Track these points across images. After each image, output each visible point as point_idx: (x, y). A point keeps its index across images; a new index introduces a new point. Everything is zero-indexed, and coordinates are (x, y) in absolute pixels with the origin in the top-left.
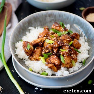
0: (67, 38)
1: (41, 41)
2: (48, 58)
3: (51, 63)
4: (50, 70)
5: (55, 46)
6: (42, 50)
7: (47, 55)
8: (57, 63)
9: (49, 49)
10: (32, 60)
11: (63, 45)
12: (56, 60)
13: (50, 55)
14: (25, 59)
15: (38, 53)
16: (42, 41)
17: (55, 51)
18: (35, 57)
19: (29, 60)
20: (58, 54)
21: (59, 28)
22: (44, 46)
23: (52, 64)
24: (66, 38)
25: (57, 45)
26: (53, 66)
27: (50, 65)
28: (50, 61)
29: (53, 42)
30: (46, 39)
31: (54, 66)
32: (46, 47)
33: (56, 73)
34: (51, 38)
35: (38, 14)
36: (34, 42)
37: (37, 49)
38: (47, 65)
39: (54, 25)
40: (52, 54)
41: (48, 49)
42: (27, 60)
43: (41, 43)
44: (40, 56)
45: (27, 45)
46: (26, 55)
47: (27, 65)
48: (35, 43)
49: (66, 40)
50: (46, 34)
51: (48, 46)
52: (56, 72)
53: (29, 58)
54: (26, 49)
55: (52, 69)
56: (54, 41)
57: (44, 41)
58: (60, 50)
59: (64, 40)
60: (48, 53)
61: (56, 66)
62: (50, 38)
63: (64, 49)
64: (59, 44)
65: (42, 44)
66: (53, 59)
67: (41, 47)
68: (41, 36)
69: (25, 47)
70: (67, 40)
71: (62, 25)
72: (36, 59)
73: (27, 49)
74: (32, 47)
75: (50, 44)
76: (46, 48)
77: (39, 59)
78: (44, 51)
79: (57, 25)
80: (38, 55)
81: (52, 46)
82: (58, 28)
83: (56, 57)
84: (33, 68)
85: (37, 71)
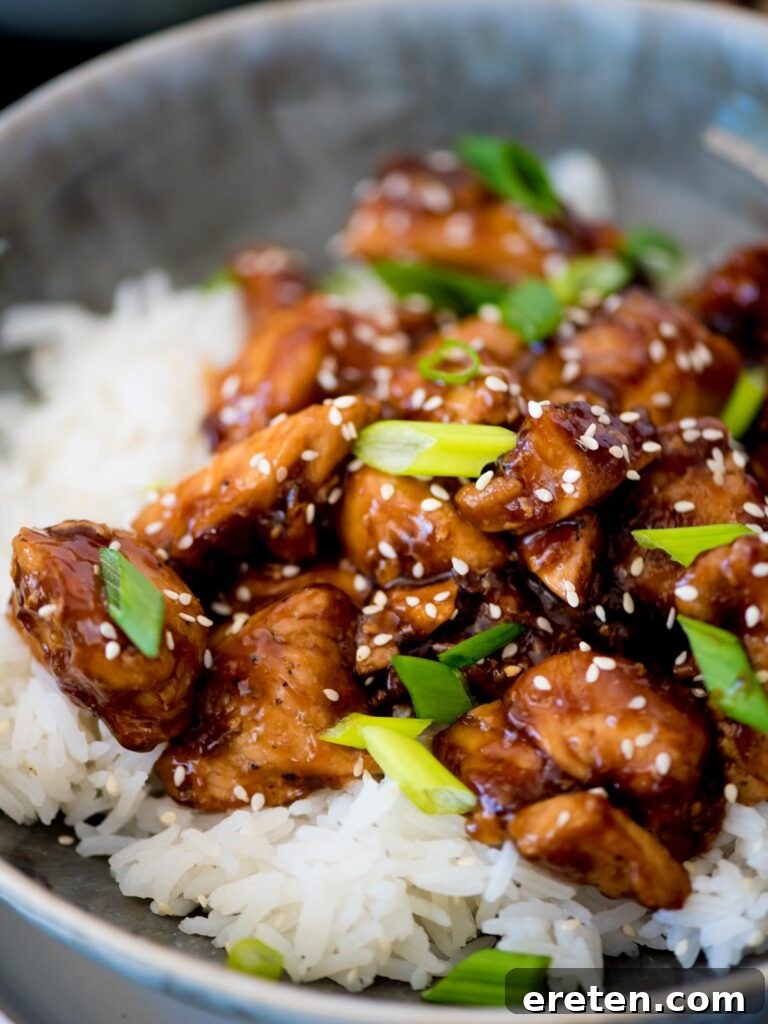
0: (670, 345)
1: (298, 468)
2: (485, 716)
3: (551, 790)
4: (566, 891)
5: (544, 495)
6: (345, 614)
7: (455, 662)
8: (662, 764)
9: (460, 567)
10: (223, 807)
11: (654, 467)
12: (629, 717)
13: (496, 654)
14: (96, 820)
15: (303, 677)
16: (317, 473)
17: (563, 583)
18: (252, 746)
19: (169, 813)
20: (615, 613)
21: (482, 231)
22: (356, 532)
23: (580, 786)
24: (657, 351)
25: (571, 477)
26: (608, 822)
28: (526, 760)
29: (501, 440)
30: (365, 419)
31: (619, 816)
32: (400, 547)
34: (431, 387)
37: (250, 607)
39: (387, 204)
40: (523, 633)
41: (438, 572)
42: (131, 830)
43: (306, 495)
44: (338, 712)
45: (100, 581)
46: (109, 745)
47: (161, 906)
48: (204, 523)
49: (668, 370)
50: (329, 350)
51: (425, 528)
52: (677, 900)
53: (159, 786)
54: (91, 651)
55: (603, 876)
56: (517, 425)
57: (344, 467)
58: (629, 549)
59: (638, 376)
60: (451, 631)
61: (642, 821)
62: (418, 399)
63: (687, 520)
64: (600, 456)
65: (323, 509)
66: (573, 710)
67: (305, 566)
68: (248, 404)
69: (69, 616)
70: (684, 377)
71: (508, 184)
72: (290, 779)
73: (124, 641)
74: (186, 598)
75: (451, 484)
76: (405, 560)
77: (336, 765)
78: (382, 623)
79: (436, 196)
80: (301, 697)
81: (498, 509)
82: (458, 233)
83: (606, 663)
84: (289, 933)
85: (357, 958)
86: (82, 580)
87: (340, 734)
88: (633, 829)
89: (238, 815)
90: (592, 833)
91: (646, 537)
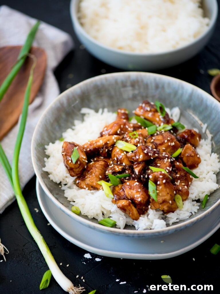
0: (168, 141)
1: (106, 144)
2: (120, 186)
3: (124, 199)
4: (123, 214)
5: (137, 157)
6: (106, 166)
7: (118, 177)
8: (139, 200)
9: (124, 164)
10: (82, 188)
11: (157, 157)
12: (137, 192)
13: (125, 178)
14: (65, 185)
15: (97, 173)
16: (109, 145)
17: (137, 171)
18: (88, 181)
19: (75, 187)
20: (144, 177)
21: (153, 115)
22: (113, 155)
23: (128, 199)
24: (166, 141)
25: (141, 156)
26: (129, 205)
27: (123, 203)
28: (122, 194)
29: (135, 148)
30: (118, 139)
31: (132, 205)
32: (117, 159)
33: (135, 221)
34: (130, 137)
35: (106, 79)
36: (91, 145)
37: (95, 161)
38: (115, 202)
39: (142, 108)
40: (130, 176)
41: (121, 164)
42: (70, 188)
43: (106, 148)
44: (101, 179)
45: (72, 152)
46: (68, 175)
47: (69, 199)
48: (92, 148)
49: (166, 145)
50: (120, 128)
51: (121, 157)
52: (137, 219)
53: (75, 182)
54: (68, 161)
55: (127, 212)
56: (137, 146)
57: (113, 145)
58: (149, 169)
59: (161, 144)
60: (120, 173)
61: (135, 207)
62: (128, 139)
63: (159, 167)
64: (147, 154)
65: (109, 150)
66: (130, 189)
67: (105, 158)
68: (106, 132)
69: (66, 155)
70: (169, 146)
71: (159, 110)
72: (92, 187)
73: (72, 161)
74: (85, 157)
75: (127, 152)
76: (117, 162)
77: (98, 187)
78: (111, 168)
79: (149, 109)
80: (96, 176)
81: (131, 158)
82: (150, 115)
83: (137, 183)
84: (83, 208)
85: (91, 215)
86: (70, 151)
87: (99, 183)
88: (133, 208)
89: (83, 190)
90: (127, 206)
91: (151, 167)
